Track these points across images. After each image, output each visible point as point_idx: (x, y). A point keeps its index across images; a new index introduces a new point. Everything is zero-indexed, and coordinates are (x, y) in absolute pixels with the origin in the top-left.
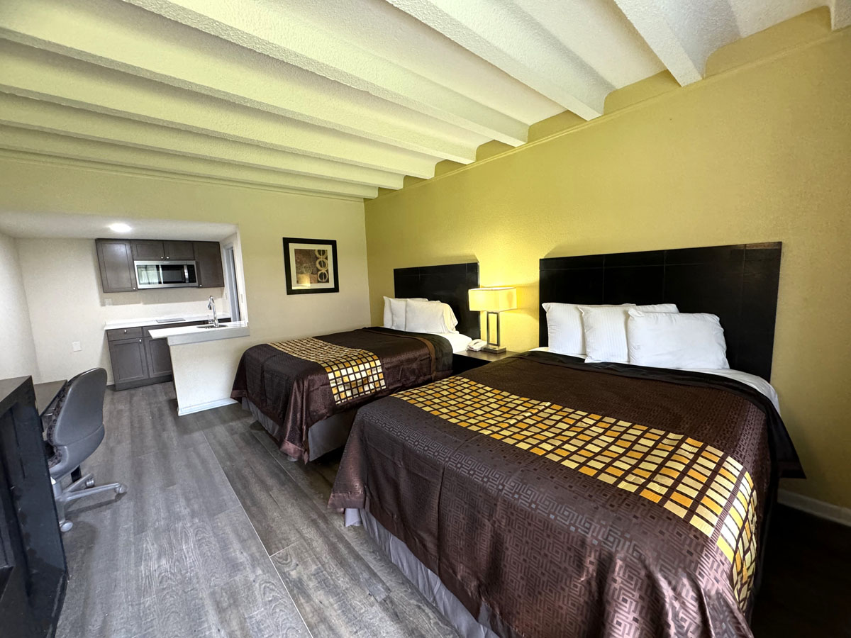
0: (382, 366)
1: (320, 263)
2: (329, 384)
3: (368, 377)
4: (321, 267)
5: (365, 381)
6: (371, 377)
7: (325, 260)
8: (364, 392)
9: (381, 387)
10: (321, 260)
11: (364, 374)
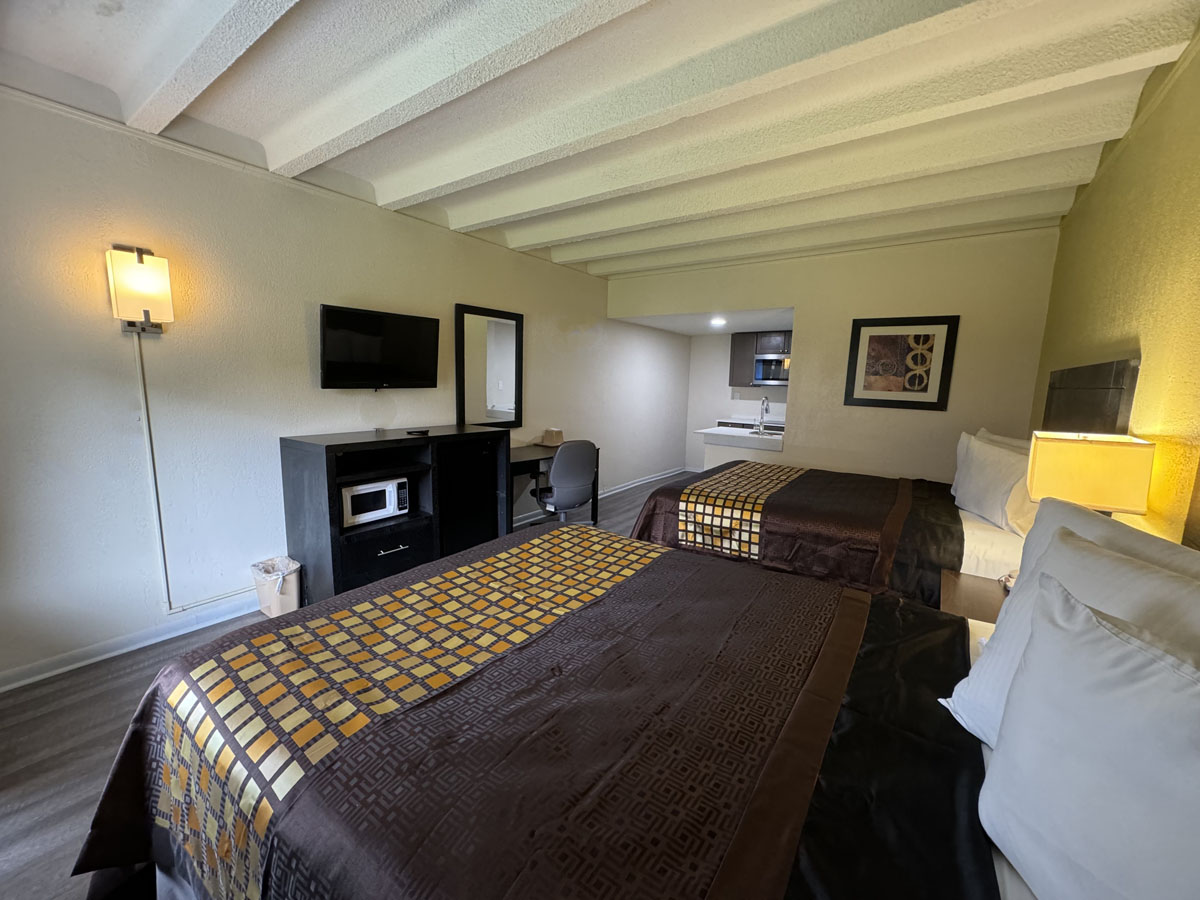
0: (762, 524)
1: (915, 358)
2: (678, 515)
3: (731, 530)
4: (916, 363)
5: (726, 533)
6: (737, 532)
7: (925, 352)
8: (722, 547)
9: (749, 553)
10: (919, 352)
11: (726, 523)
